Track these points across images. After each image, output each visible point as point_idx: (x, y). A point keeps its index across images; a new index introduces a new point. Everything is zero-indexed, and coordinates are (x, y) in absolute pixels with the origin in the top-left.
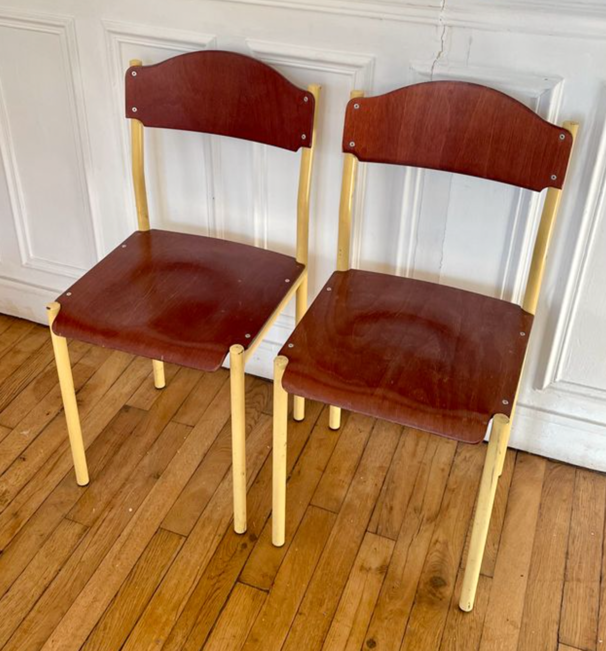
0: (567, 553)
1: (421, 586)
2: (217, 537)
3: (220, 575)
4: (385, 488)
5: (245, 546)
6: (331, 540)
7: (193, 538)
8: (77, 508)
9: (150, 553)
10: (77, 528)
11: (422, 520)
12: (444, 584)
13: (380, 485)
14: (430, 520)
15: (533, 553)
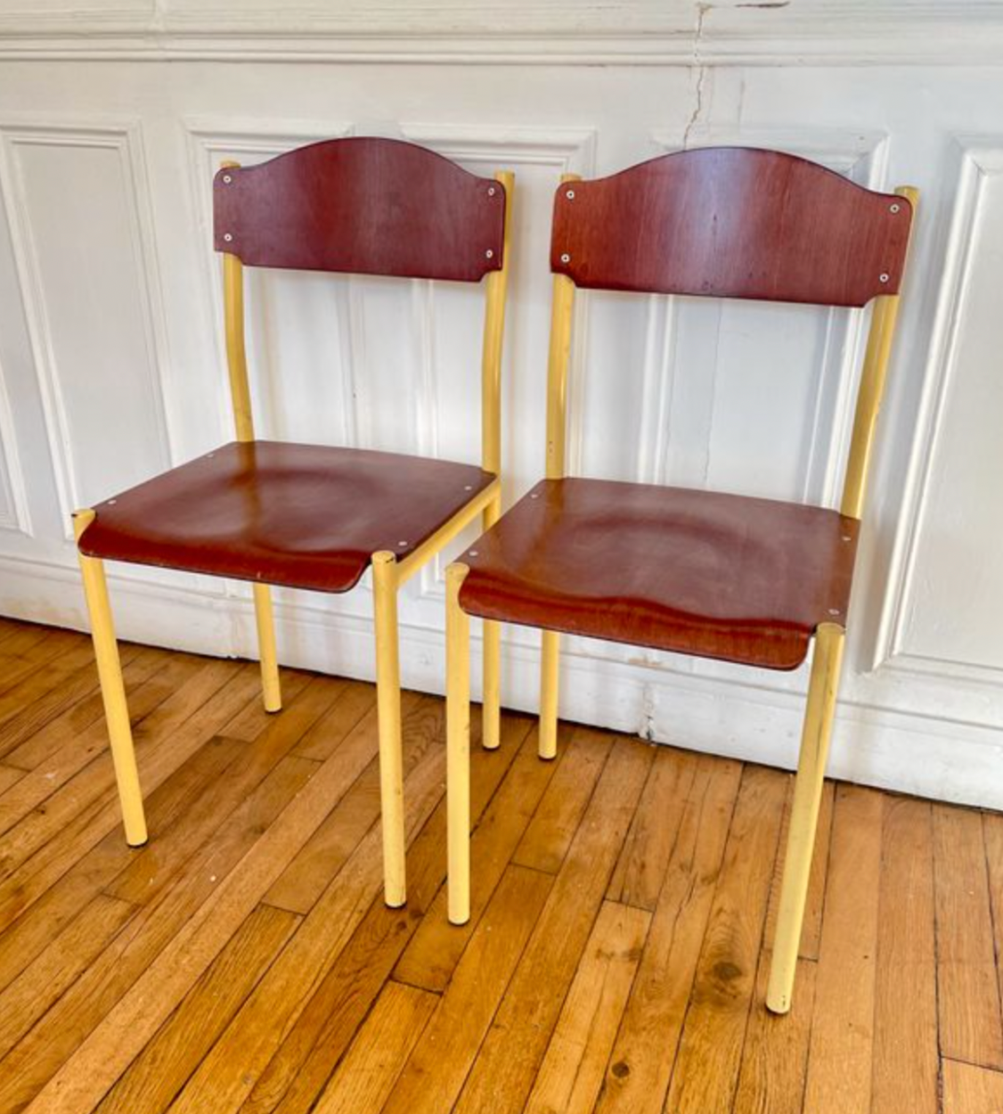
0: (935, 922)
1: (701, 978)
2: (356, 915)
3: (359, 971)
4: (631, 837)
5: (403, 925)
6: (546, 913)
7: (315, 919)
8: (124, 879)
9: (242, 942)
10: (121, 908)
11: (695, 880)
12: (739, 973)
13: (622, 834)
14: (707, 880)
15: (879, 926)
